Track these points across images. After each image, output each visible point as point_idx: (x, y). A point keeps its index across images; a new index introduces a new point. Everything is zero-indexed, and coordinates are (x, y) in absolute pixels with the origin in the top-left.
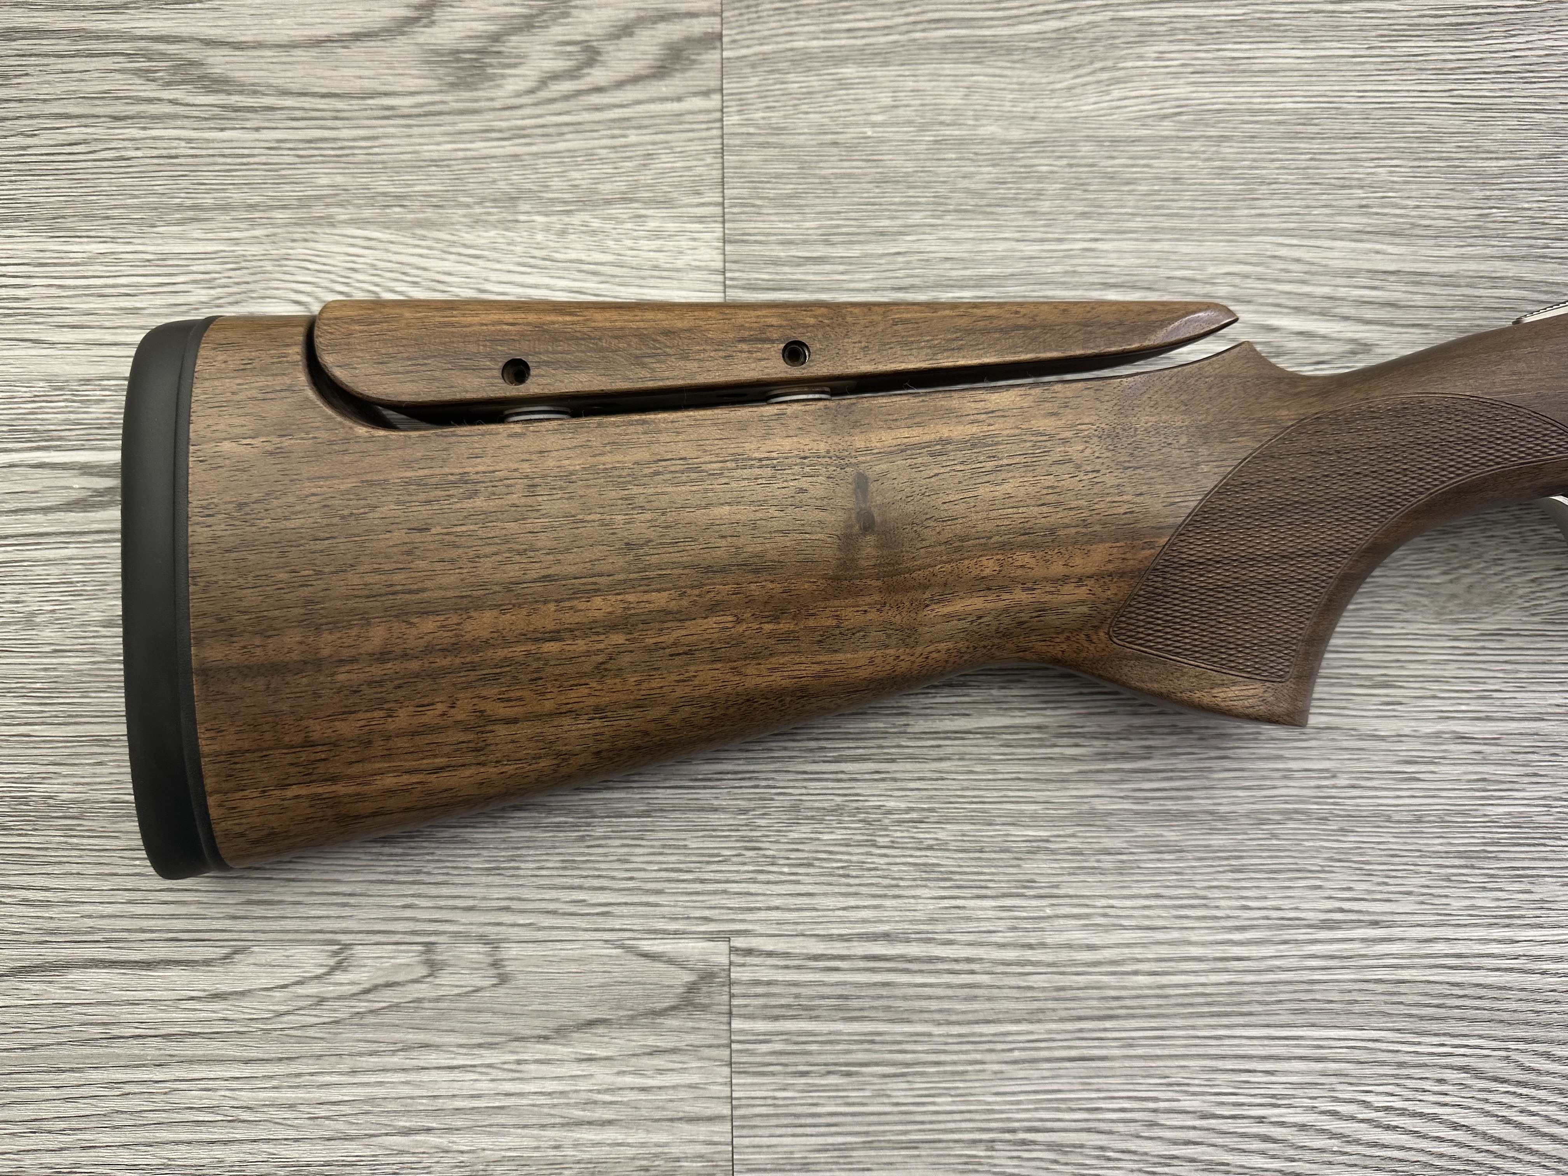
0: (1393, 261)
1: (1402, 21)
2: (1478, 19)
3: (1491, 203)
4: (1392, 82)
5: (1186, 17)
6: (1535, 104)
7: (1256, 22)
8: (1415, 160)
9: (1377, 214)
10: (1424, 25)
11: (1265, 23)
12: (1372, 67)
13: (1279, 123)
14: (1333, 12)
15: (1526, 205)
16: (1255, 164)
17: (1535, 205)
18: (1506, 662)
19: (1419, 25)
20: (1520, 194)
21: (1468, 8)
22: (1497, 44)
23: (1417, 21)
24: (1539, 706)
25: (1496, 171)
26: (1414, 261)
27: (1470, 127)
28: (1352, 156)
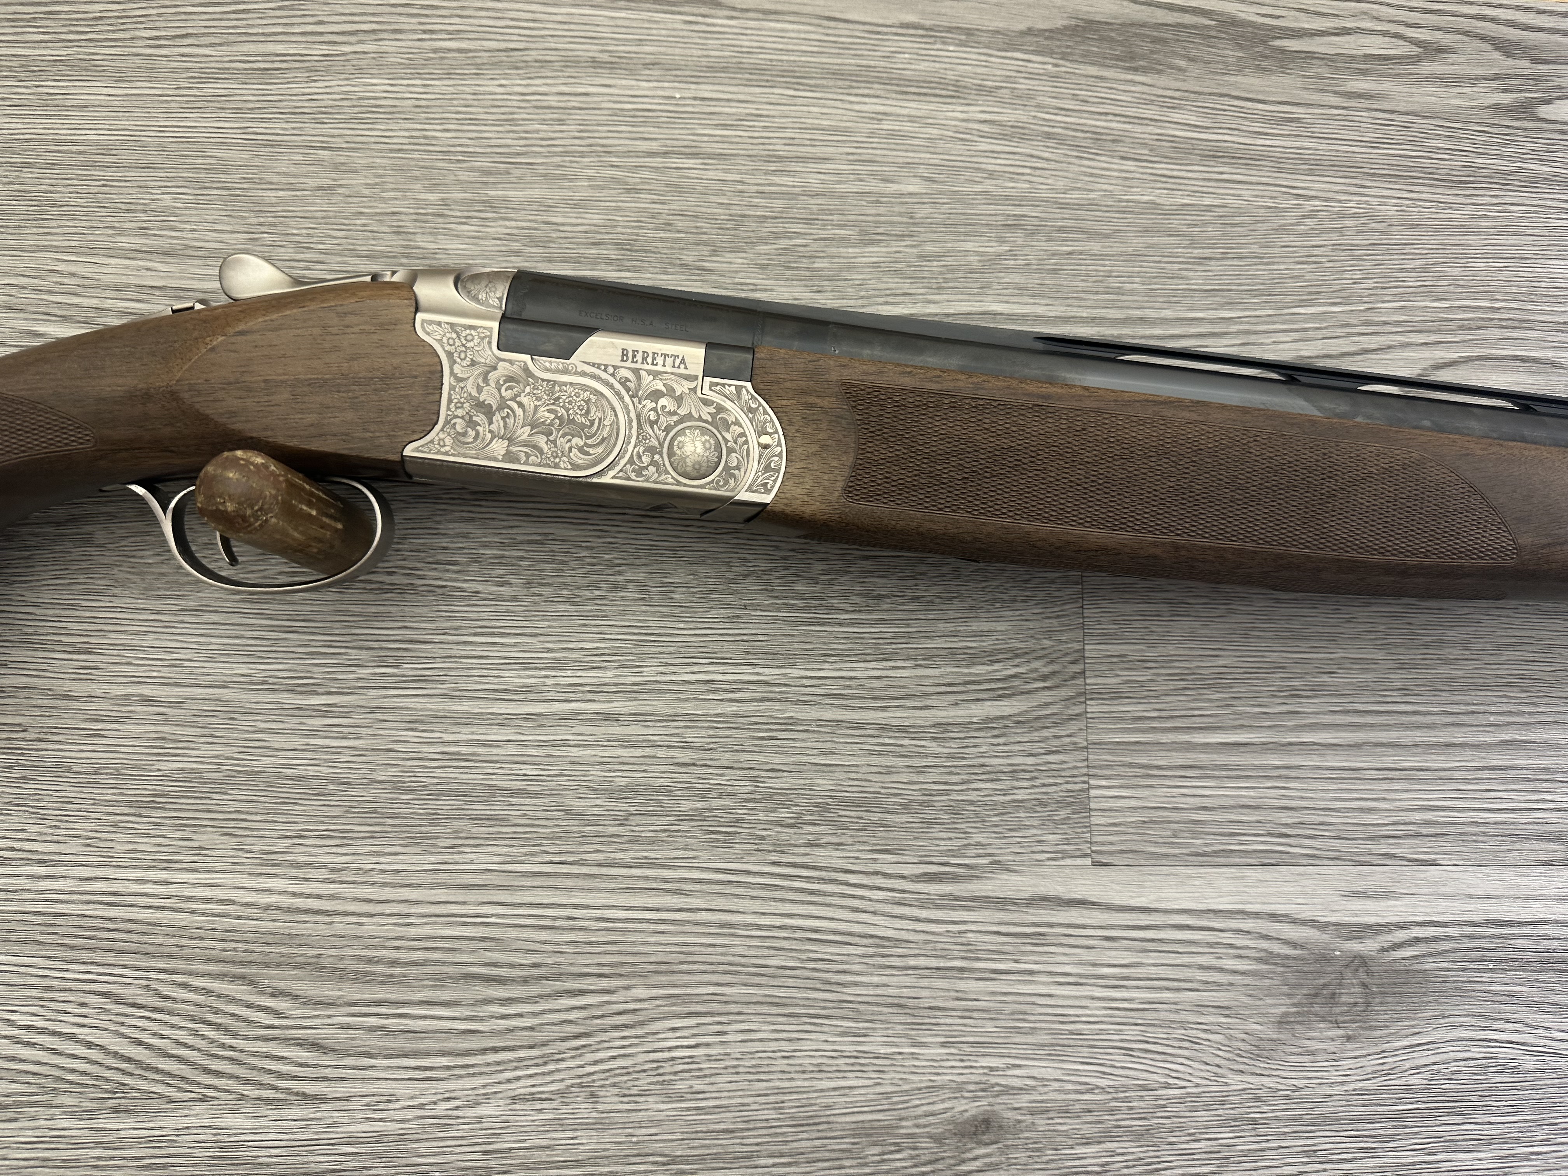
0: (162, 277)
1: (213, 65)
2: (284, 65)
3: (263, 229)
4: (193, 119)
5: (14, 56)
6: (322, 142)
7: (76, 63)
8: (200, 188)
9: (155, 235)
10: (233, 69)
11: (84, 64)
12: (178, 105)
13: (80, 153)
14: (150, 55)
15: (295, 232)
16: (52, 189)
17: (304, 231)
18: (201, 635)
19: (228, 69)
20: (292, 222)
21: (278, 55)
22: (296, 88)
23: (227, 65)
24: (226, 675)
25: (274, 200)
26: (181, 278)
27: (257, 162)
28: (142, 184)
